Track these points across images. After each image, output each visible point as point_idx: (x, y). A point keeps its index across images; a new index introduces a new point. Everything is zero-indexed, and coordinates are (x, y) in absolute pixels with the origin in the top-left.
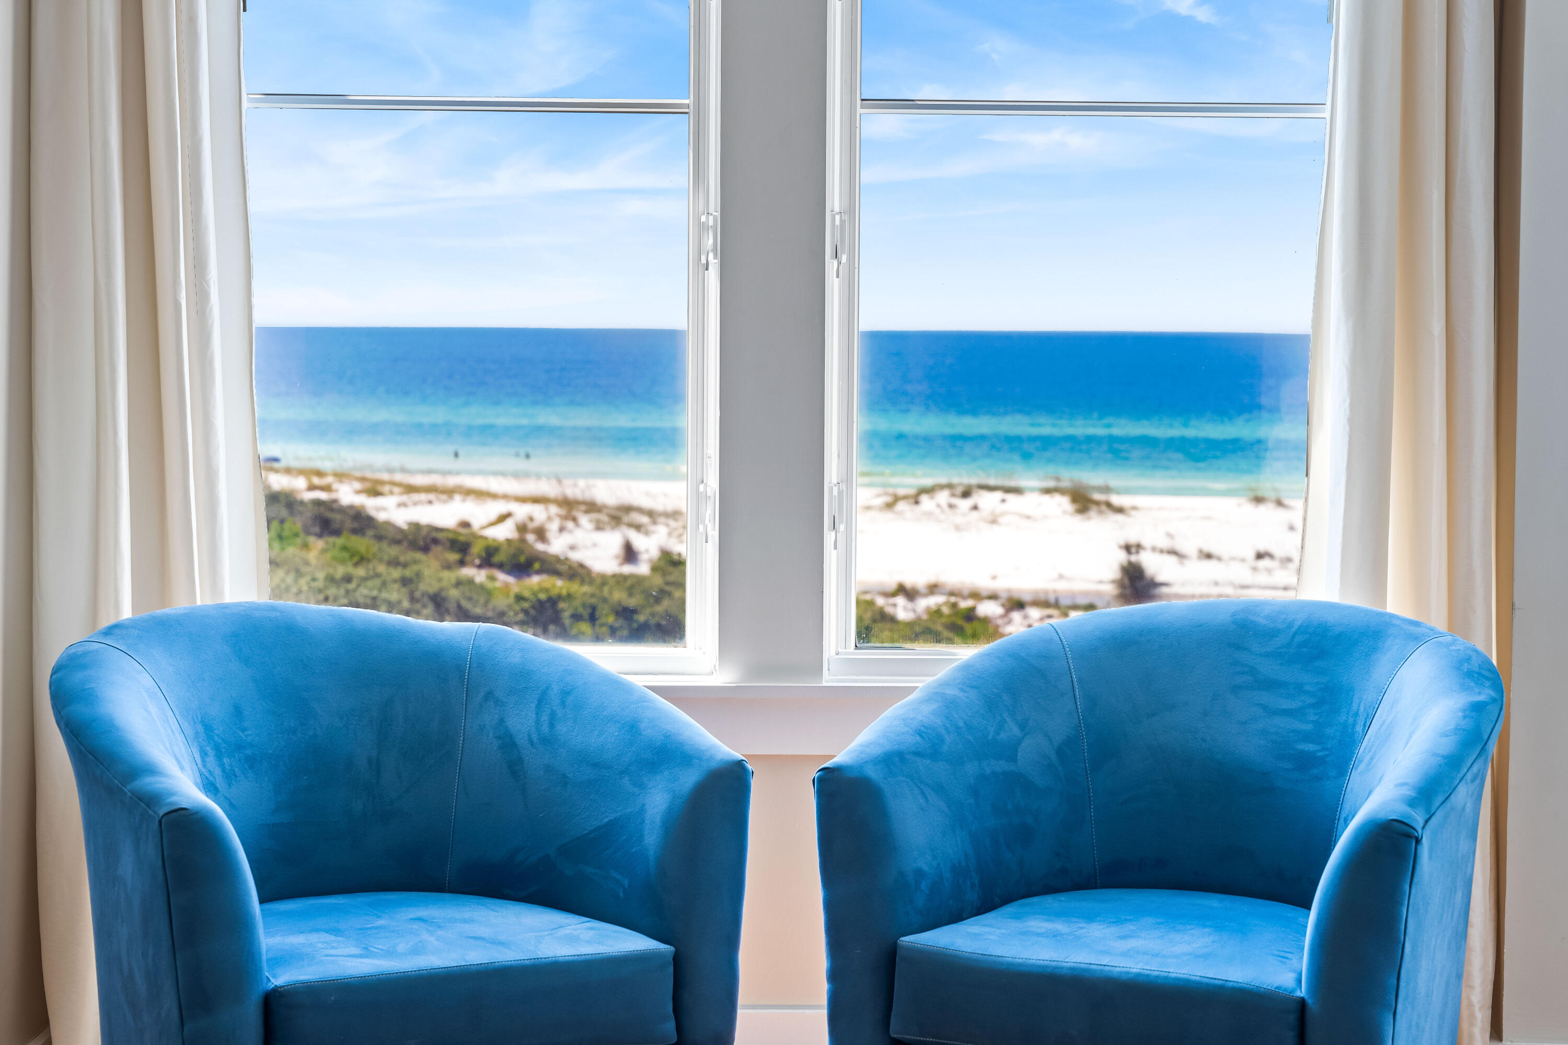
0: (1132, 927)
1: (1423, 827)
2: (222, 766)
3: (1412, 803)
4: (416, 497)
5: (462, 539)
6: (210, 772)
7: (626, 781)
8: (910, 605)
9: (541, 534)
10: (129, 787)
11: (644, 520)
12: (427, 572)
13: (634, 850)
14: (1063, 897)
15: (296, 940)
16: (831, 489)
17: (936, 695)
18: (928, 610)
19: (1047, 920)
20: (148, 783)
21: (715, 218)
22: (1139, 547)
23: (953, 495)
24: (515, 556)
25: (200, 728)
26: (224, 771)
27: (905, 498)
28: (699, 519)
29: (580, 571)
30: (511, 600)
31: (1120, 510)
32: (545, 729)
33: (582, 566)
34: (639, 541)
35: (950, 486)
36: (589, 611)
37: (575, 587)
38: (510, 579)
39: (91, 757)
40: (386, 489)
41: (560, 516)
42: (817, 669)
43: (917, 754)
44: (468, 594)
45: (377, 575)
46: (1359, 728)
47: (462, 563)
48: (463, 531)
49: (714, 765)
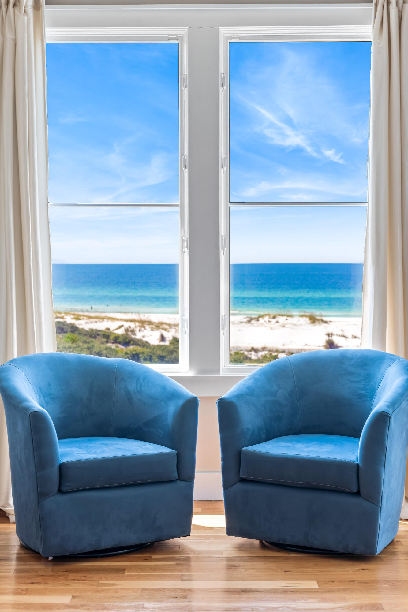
0: (310, 444)
1: (392, 414)
2: (45, 400)
3: (389, 407)
4: (91, 320)
5: (107, 334)
6: (42, 402)
7: (162, 403)
8: (256, 354)
9: (133, 331)
10: (21, 405)
11: (167, 327)
12: (95, 345)
13: (165, 423)
14: (291, 436)
15: (68, 450)
16: (222, 318)
17: (253, 377)
18: (262, 356)
19: (285, 443)
20: (26, 404)
21: (187, 238)
22: (332, 334)
23: (270, 318)
24: (125, 339)
25: (39, 389)
26: (45, 401)
27: (254, 319)
28: (183, 327)
29: (147, 344)
30: (124, 354)
31: (326, 322)
32: (139, 388)
33: (147, 342)
34: (166, 334)
35: (269, 315)
36: (149, 357)
37: (145, 350)
38: (123, 347)
39: (9, 397)
40: (82, 317)
41: (139, 326)
42: (219, 371)
43: (247, 395)
44: (109, 352)
45: (79, 346)
46: (377, 386)
47: (107, 342)
48: (108, 331)
49: (188, 398)
